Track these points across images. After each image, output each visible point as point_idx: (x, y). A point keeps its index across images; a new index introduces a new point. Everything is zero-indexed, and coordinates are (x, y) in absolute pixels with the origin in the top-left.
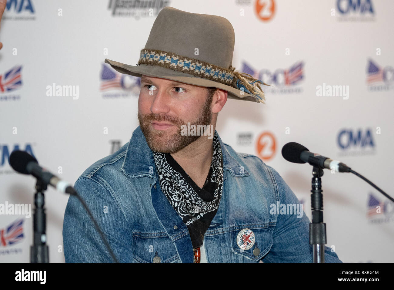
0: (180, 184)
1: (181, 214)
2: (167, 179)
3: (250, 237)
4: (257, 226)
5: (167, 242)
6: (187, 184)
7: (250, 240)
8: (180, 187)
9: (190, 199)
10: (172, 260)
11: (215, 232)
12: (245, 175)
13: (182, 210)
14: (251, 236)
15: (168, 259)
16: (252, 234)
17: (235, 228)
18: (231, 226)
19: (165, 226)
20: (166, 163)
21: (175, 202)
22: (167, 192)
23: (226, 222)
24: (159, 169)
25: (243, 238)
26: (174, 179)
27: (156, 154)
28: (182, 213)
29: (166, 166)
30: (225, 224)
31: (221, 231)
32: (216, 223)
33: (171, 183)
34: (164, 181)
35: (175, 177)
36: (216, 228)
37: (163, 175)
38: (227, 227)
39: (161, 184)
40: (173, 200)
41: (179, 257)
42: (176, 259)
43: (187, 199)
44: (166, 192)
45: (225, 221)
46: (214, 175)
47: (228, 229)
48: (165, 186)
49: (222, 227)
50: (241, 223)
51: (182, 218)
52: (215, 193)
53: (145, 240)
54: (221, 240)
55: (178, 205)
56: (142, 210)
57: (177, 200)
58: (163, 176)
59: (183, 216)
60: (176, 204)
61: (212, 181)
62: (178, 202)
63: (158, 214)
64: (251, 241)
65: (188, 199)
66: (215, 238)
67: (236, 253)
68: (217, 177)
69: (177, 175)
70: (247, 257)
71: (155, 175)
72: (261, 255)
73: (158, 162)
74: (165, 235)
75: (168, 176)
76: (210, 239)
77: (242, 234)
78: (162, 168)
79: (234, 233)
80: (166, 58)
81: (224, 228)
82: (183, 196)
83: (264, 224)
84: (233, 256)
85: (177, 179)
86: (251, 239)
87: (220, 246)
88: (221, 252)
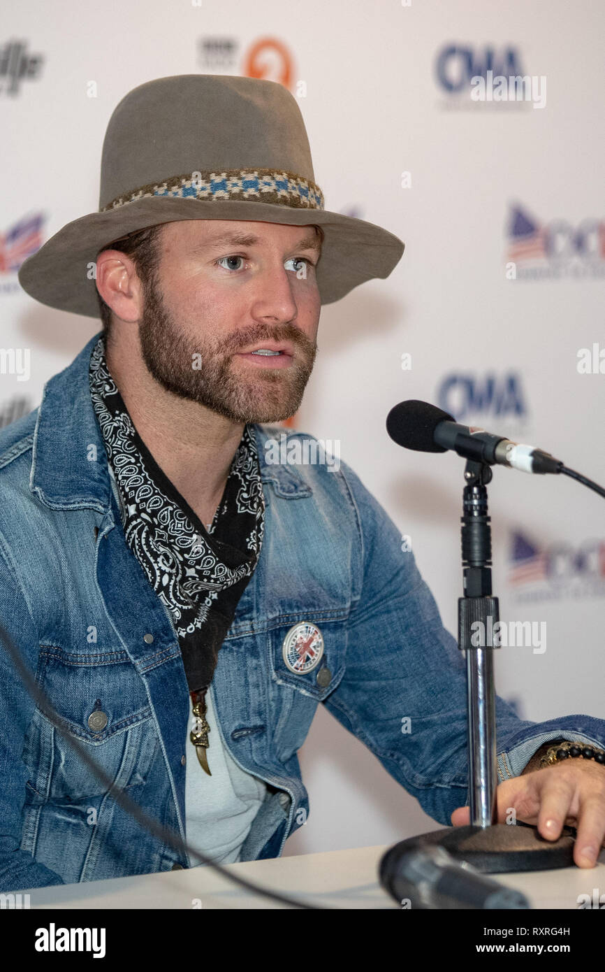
0: (178, 531)
1: (178, 605)
2: (143, 515)
3: (314, 644)
4: (329, 615)
5: (124, 677)
6: (194, 532)
7: (313, 649)
8: (176, 537)
9: (197, 567)
10: (134, 720)
11: (234, 631)
12: (305, 493)
13: (178, 594)
14: (315, 640)
15: (125, 717)
16: (317, 636)
17: (278, 621)
18: (271, 616)
19: (123, 635)
20: (145, 477)
21: (163, 573)
22: (144, 547)
23: (261, 607)
24: (127, 490)
25: (297, 646)
26: (164, 518)
27: (119, 453)
28: (180, 602)
29: (145, 483)
30: (258, 611)
31: (248, 628)
33: (152, 527)
34: (139, 520)
35: (166, 512)
36: (236, 622)
37: (138, 505)
38: (262, 620)
39: (130, 527)
40: (159, 568)
41: (153, 713)
42: (144, 717)
43: (190, 567)
44: (141, 547)
45: (257, 605)
46: (245, 495)
47: (266, 623)
48: (140, 533)
49: (251, 619)
50: (291, 607)
51: (178, 614)
52: (250, 540)
53: (73, 669)
54: (247, 650)
55: (170, 581)
56: (70, 595)
57: (168, 570)
58: (137, 509)
59: (181, 609)
60: (165, 579)
61: (241, 510)
62: (170, 575)
63: (107, 604)
64: (315, 651)
65: (194, 567)
66: (234, 645)
67: (280, 682)
68: (252, 499)
69: (170, 508)
70: (303, 692)
71: (110, 507)
72: (332, 685)
73: (124, 472)
74: (122, 657)
75: (149, 511)
78: (136, 489)
79: (278, 633)
81: (256, 621)
82: (181, 559)
83: (343, 609)
84: (271, 688)
85: (172, 518)
87: (245, 665)
88: (246, 681)
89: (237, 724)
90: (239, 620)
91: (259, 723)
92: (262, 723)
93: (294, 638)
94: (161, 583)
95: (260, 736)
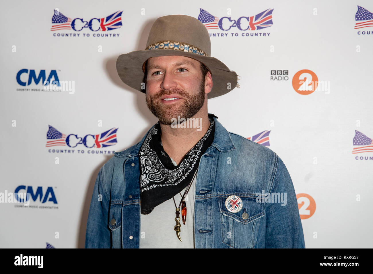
7: (238, 204)
11: (205, 197)
14: (238, 201)
16: (239, 200)
18: (219, 193)
25: (230, 202)
30: (214, 191)
31: (209, 196)
32: (207, 190)
36: (206, 194)
45: (214, 189)
47: (215, 195)
49: (211, 193)
50: (230, 191)
54: (208, 203)
64: (239, 205)
66: (204, 201)
72: (250, 220)
76: (200, 202)
77: (230, 199)
80: (170, 45)
87: (207, 208)
88: (207, 213)
89: (202, 228)
92: (211, 229)
93: (229, 200)
95: (210, 234)
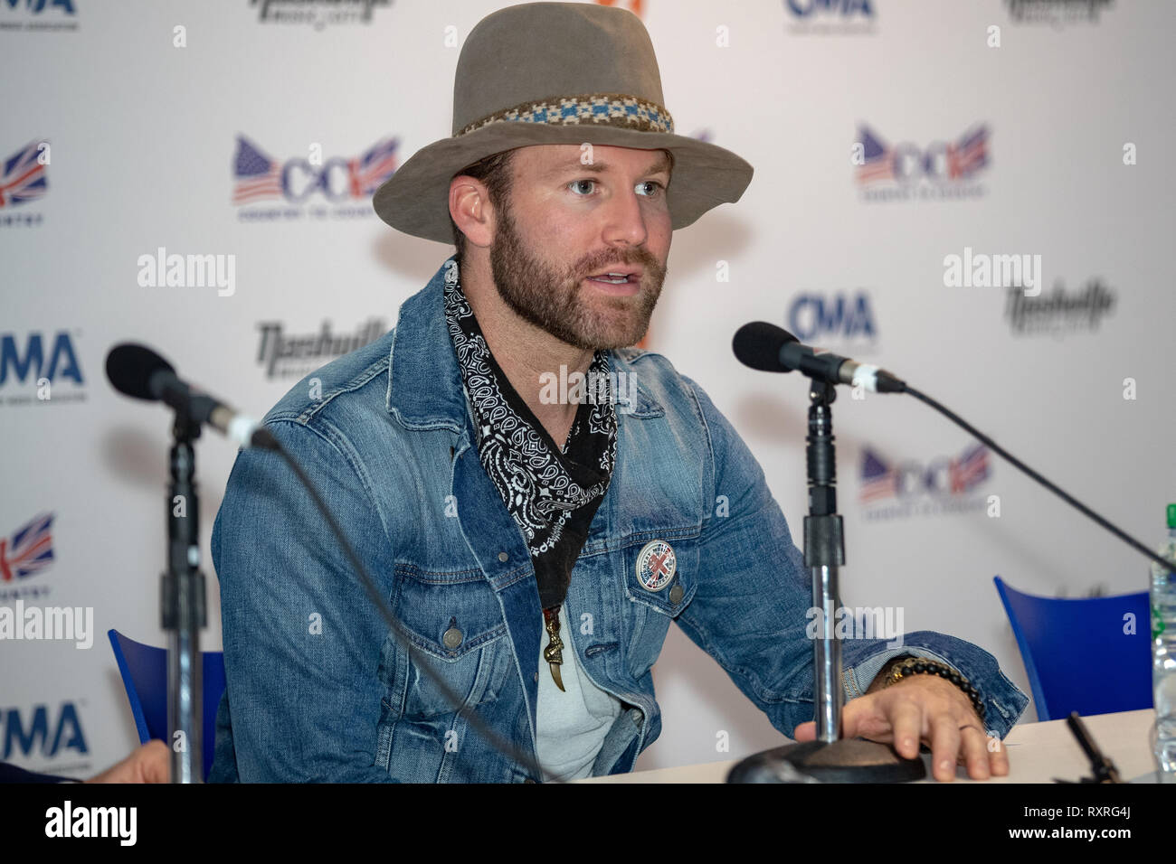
0: (532, 451)
1: (531, 524)
2: (498, 436)
3: (667, 561)
4: (681, 533)
5: (480, 594)
6: (548, 453)
7: (666, 567)
8: (530, 457)
9: (551, 487)
10: (488, 638)
11: (588, 550)
12: (657, 413)
13: (532, 514)
14: (667, 557)
15: (479, 635)
16: (669, 554)
17: (631, 539)
18: (624, 535)
19: (478, 554)
20: (499, 398)
21: (516, 493)
22: (499, 468)
23: (614, 526)
24: (482, 411)
25: (650, 563)
26: (518, 439)
27: (473, 374)
28: (533, 521)
29: (500, 404)
30: (611, 529)
31: (601, 546)
33: (506, 447)
34: (493, 441)
35: (520, 433)
36: (590, 541)
37: (492, 426)
38: (615, 538)
39: (485, 448)
40: (513, 489)
41: (508, 631)
42: (498, 634)
43: (543, 487)
44: (495, 467)
45: (610, 523)
46: (598, 416)
47: (619, 542)
48: (494, 454)
49: (604, 538)
50: (643, 525)
51: (531, 534)
52: (603, 459)
53: (429, 587)
54: (601, 568)
55: (523, 501)
56: (426, 515)
57: (521, 490)
58: (492, 430)
59: (534, 529)
60: (519, 500)
61: (594, 431)
62: (524, 495)
63: (462, 522)
64: (668, 569)
65: (548, 487)
66: (587, 563)
67: (633, 599)
68: (604, 419)
69: (524, 429)
70: (656, 609)
71: (465, 427)
72: (685, 602)
73: (479, 394)
74: (477, 576)
75: (503, 431)
77: (648, 555)
78: (490, 410)
79: (631, 551)
81: (609, 539)
82: (536, 480)
83: (695, 527)
84: (624, 606)
85: (526, 438)
86: (667, 565)
87: (599, 582)
88: (600, 598)
89: (591, 640)
90: (592, 539)
91: (612, 639)
92: (616, 640)
93: (646, 556)
94: (514, 503)
95: (614, 652)
